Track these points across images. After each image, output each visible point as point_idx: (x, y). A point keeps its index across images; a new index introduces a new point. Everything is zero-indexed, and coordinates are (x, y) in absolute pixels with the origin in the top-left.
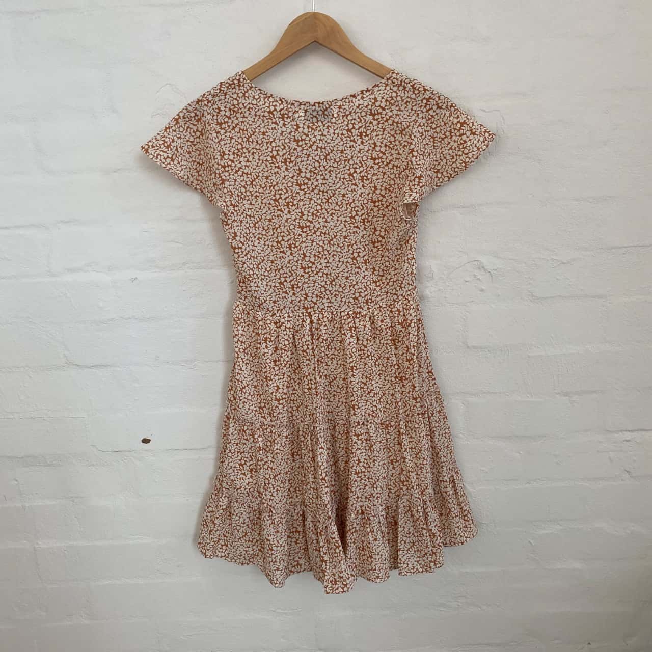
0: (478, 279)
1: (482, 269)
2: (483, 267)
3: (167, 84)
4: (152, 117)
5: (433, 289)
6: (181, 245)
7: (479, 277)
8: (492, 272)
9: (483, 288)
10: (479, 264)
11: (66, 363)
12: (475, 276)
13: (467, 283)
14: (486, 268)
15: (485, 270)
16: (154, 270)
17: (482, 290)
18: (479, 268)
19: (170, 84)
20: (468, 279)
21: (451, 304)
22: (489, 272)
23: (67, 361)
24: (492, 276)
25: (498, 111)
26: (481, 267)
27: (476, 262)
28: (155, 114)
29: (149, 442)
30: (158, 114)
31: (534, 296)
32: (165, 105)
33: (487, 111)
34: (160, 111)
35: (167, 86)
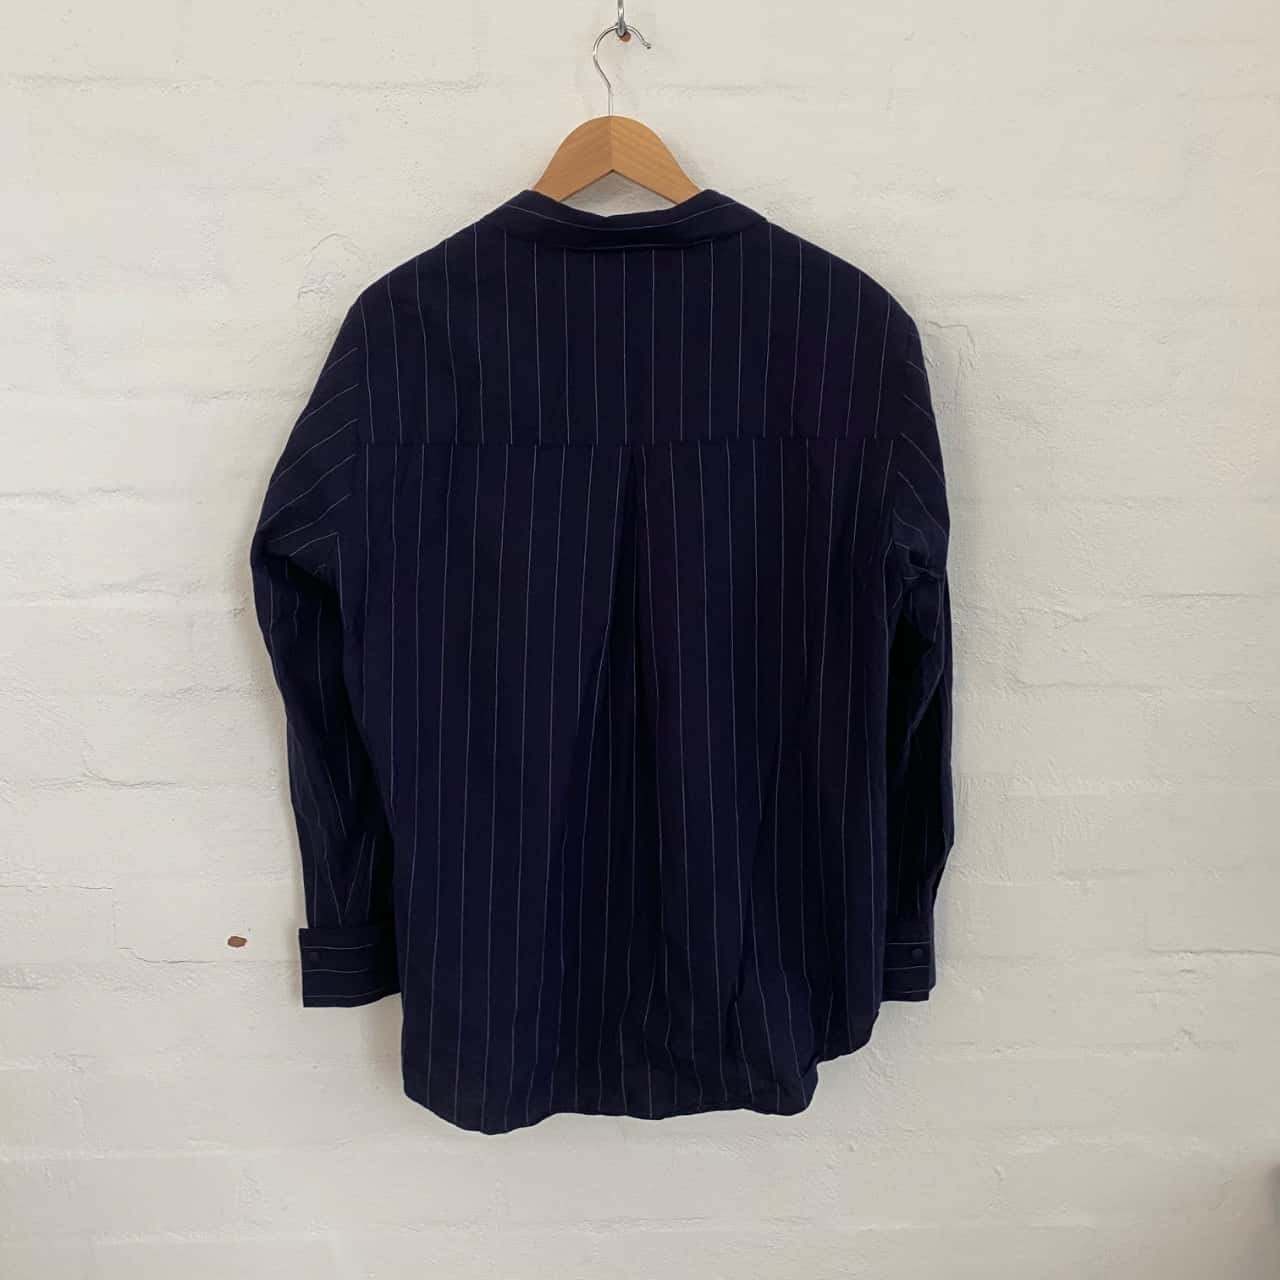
3: (333, 235)
4: (299, 296)
11: (85, 775)
19: (339, 235)
23: (85, 771)
25: (965, 326)
28: (304, 290)
29: (243, 945)
30: (312, 291)
31: (1018, 681)
32: (326, 275)
33: (943, 325)
34: (315, 286)
35: (332, 238)
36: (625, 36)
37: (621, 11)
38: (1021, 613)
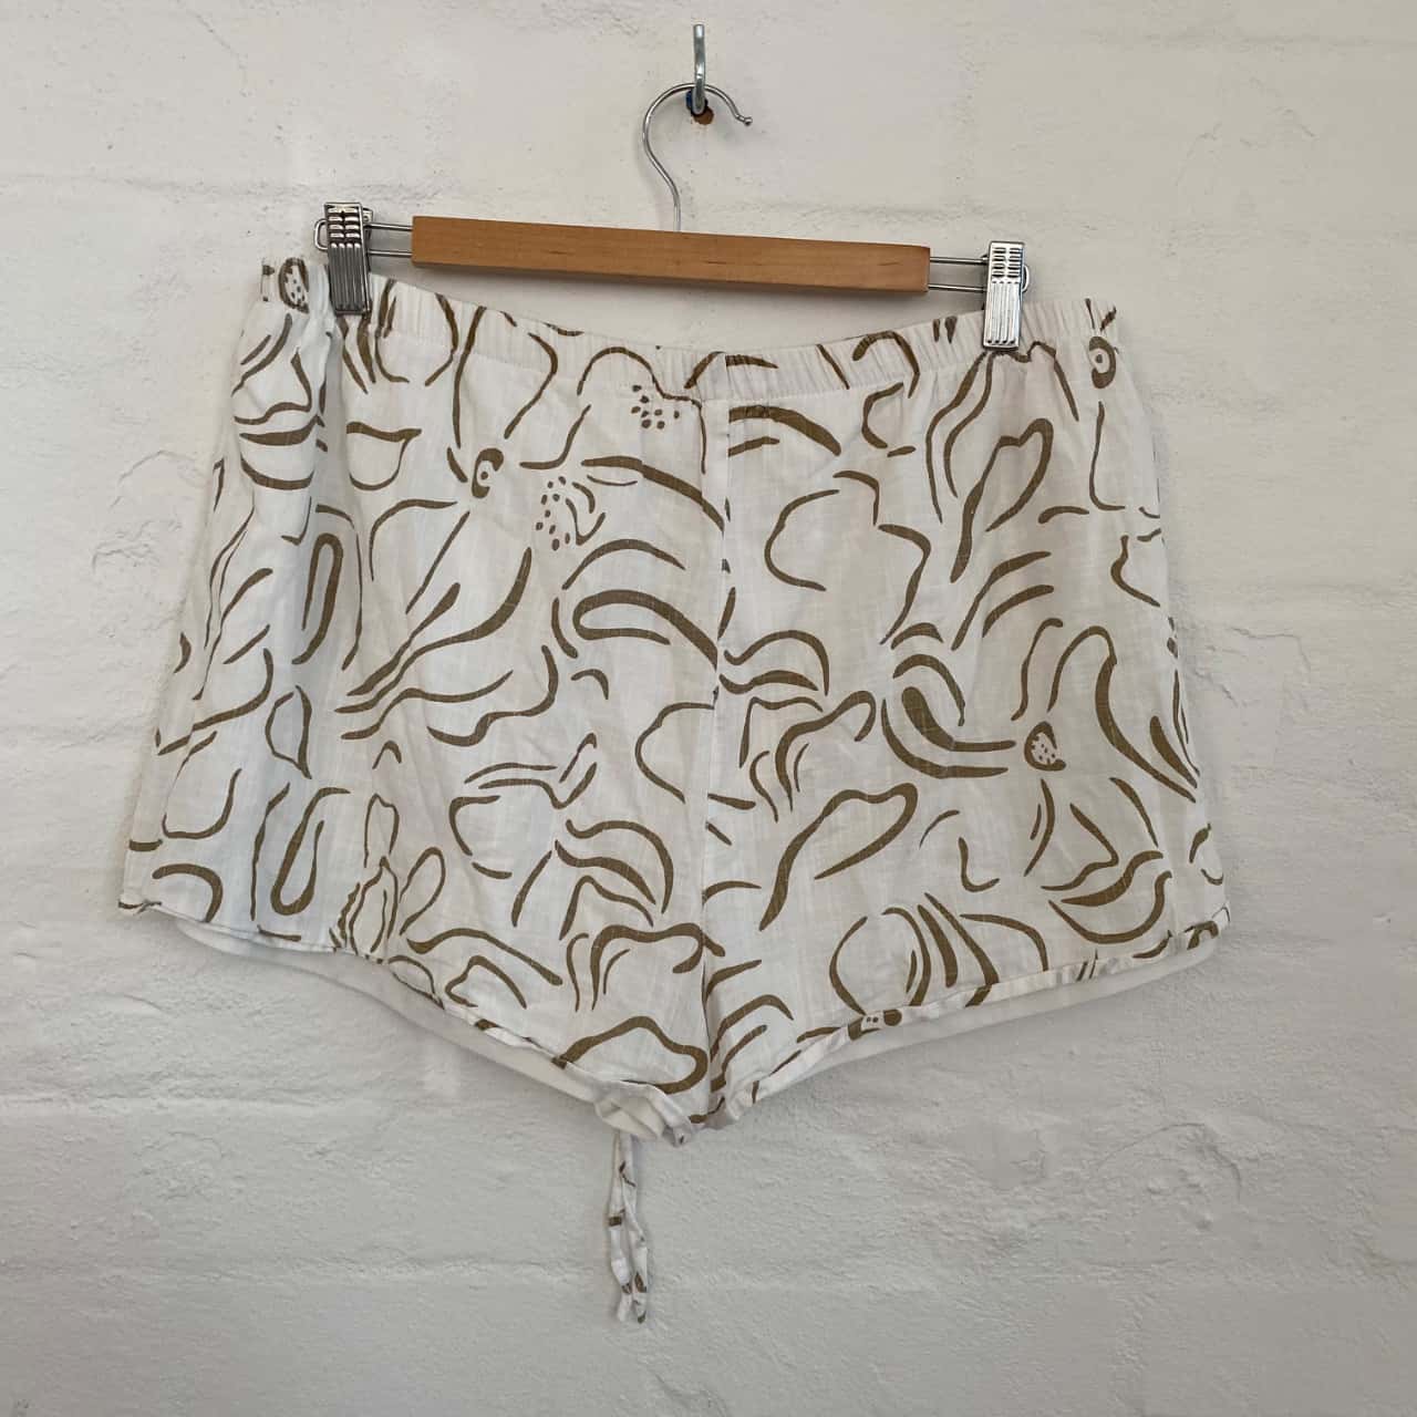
0: (1191, 1186)
1: (1207, 1153)
2: (1214, 1149)
3: (160, 453)
4: (95, 559)
5: (1040, 1212)
6: (152, 1011)
7: (1195, 1179)
8: (1240, 1167)
9: (1208, 1217)
10: (1200, 1134)
12: (1183, 1175)
13: (1155, 1198)
14: (1221, 1149)
15: (1221, 1159)
16: (44, 1095)
17: (1204, 1225)
18: (1200, 1151)
19: (171, 454)
20: (1159, 1183)
21: (1097, 1267)
22: (1233, 1165)
24: (1239, 1179)
26: (1207, 1147)
27: (1188, 1131)
28: (104, 550)
30: (119, 551)
31: (1373, 1255)
32: (147, 524)
33: (1253, 632)
34: (124, 544)
35: (161, 457)
36: (704, 115)
37: (700, 71)
38: (1380, 1137)
